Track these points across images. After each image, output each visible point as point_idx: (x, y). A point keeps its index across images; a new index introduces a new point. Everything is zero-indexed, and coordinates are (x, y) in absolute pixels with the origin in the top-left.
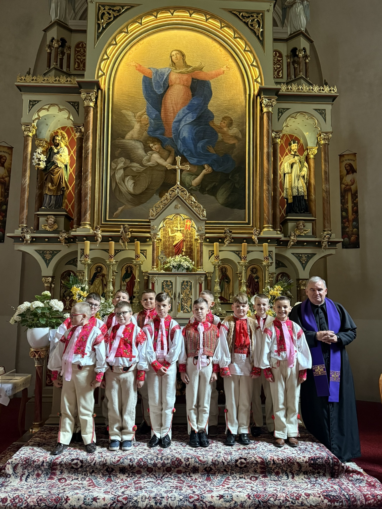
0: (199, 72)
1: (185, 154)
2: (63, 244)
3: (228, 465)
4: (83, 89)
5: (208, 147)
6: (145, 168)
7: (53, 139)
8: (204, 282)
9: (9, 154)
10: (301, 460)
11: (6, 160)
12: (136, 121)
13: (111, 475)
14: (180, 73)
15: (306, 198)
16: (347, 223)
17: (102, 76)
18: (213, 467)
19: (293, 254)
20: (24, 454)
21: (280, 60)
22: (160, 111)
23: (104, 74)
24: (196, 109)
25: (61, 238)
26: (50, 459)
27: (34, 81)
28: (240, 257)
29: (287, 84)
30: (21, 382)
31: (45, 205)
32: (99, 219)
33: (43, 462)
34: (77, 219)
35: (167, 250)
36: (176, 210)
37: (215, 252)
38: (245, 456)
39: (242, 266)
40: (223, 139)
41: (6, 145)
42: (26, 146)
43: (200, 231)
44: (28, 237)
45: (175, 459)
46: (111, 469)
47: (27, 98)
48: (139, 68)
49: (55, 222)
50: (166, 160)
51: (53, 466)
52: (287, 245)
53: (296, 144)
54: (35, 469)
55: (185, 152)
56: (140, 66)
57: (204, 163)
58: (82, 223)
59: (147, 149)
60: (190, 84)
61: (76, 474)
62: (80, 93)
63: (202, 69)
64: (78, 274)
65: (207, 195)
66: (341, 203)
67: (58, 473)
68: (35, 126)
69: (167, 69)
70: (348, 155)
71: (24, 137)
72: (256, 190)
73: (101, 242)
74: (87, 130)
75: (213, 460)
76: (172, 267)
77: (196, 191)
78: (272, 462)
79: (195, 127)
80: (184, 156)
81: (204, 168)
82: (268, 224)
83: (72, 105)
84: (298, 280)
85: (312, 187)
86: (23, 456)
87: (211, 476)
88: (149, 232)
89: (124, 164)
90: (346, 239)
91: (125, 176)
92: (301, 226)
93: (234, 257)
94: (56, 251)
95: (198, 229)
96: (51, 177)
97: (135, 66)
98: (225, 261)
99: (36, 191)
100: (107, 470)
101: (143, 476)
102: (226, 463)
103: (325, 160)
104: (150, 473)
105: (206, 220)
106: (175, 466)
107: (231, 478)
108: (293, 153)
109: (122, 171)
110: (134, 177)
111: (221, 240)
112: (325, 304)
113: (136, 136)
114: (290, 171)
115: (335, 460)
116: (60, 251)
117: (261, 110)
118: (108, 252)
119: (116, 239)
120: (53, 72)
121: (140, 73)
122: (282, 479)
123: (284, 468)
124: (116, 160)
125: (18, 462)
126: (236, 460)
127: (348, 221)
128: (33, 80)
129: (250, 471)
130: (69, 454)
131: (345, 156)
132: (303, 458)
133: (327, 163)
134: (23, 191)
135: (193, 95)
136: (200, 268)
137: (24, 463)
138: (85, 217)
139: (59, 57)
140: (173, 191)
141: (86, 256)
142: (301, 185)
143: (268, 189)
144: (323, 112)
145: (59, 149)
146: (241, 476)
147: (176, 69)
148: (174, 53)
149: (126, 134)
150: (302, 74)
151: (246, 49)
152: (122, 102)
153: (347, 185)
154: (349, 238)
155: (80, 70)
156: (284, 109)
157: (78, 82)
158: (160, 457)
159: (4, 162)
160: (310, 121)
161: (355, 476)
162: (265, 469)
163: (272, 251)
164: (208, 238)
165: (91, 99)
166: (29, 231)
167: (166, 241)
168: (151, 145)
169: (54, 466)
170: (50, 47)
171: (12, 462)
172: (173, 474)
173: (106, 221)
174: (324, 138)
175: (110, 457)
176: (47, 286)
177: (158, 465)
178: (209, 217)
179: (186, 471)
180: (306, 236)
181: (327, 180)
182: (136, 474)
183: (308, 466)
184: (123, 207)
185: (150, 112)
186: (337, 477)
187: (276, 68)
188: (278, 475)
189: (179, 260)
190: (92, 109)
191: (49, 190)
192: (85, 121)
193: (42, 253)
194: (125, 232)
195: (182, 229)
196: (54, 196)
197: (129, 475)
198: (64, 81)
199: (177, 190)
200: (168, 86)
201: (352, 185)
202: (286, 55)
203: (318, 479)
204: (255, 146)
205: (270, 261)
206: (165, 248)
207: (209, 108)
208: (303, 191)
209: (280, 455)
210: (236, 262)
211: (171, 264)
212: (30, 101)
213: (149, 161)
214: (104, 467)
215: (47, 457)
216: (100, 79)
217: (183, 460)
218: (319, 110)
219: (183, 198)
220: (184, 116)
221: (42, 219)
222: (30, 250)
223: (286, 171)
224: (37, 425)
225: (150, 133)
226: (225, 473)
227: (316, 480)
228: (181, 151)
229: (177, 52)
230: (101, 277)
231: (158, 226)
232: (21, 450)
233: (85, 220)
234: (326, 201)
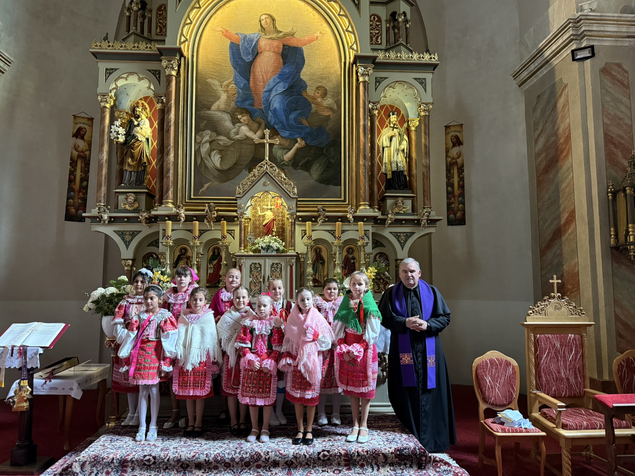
0: (290, 38)
1: (276, 127)
2: (144, 224)
3: (310, 457)
4: (165, 56)
5: (301, 118)
6: (233, 142)
7: (134, 110)
8: (295, 264)
9: (90, 126)
10: (387, 451)
11: (85, 132)
12: (222, 90)
13: (186, 472)
14: (270, 39)
15: (406, 173)
16: (453, 199)
17: (184, 42)
18: (294, 461)
19: (391, 233)
20: (93, 451)
21: (379, 25)
22: (248, 80)
23: (187, 40)
24: (288, 78)
25: (140, 217)
26: (121, 456)
27: (111, 48)
28: (335, 237)
29: (386, 50)
30: (97, 373)
31: (125, 182)
32: (183, 197)
33: (113, 459)
34: (159, 196)
35: (258, 230)
36: (265, 187)
37: (307, 232)
38: (328, 448)
39: (336, 246)
40: (316, 111)
41: (86, 116)
42: (103, 119)
43: (291, 209)
44: (105, 217)
45: (254, 453)
46: (186, 466)
47: (103, 66)
48: (226, 34)
49: (135, 201)
50: (255, 133)
51: (123, 464)
52: (384, 224)
53: (395, 116)
54: (104, 466)
55: (276, 124)
56: (227, 31)
57: (297, 136)
58: (164, 201)
59: (235, 121)
60: (281, 50)
61: (149, 471)
62: (161, 61)
63: (294, 34)
64: (160, 256)
65: (300, 170)
66: (447, 178)
67: (129, 470)
68: (113, 96)
69: (256, 35)
70: (454, 126)
71: (101, 108)
72: (352, 165)
73: (185, 221)
74: (169, 100)
75: (294, 453)
76: (260, 248)
77: (288, 166)
78: (356, 454)
79: (286, 98)
80: (275, 128)
81: (297, 142)
82: (365, 201)
83: (152, 73)
84: (397, 260)
85: (414, 161)
86: (93, 453)
87: (292, 470)
88: (236, 211)
89: (210, 137)
90: (452, 216)
91: (211, 150)
92: (400, 203)
93: (328, 237)
94: (136, 231)
95: (289, 208)
96: (131, 151)
97: (221, 31)
98: (317, 241)
99: (115, 167)
100: (181, 466)
101: (220, 472)
102: (308, 456)
103: (425, 134)
104: (227, 468)
105: (297, 198)
106: (254, 461)
107: (313, 471)
108: (392, 125)
109: (208, 145)
110: (220, 152)
111: (314, 219)
112: (418, 286)
113: (222, 106)
114: (388, 145)
115: (422, 451)
116: (140, 231)
117: (357, 79)
118: (192, 233)
119: (201, 219)
120: (133, 37)
121: (227, 39)
122: (367, 471)
123: (369, 460)
124: (201, 132)
125: (86, 459)
126: (318, 453)
127: (454, 196)
128: (109, 46)
129: (333, 463)
130: (142, 450)
131: (451, 127)
132: (389, 449)
133: (427, 136)
134: (100, 166)
135: (284, 63)
136: (291, 249)
137: (93, 460)
138: (167, 194)
139: (139, 21)
140: (261, 167)
141: (168, 237)
142: (400, 160)
143: (365, 164)
144: (423, 81)
145: (139, 122)
146: (324, 469)
147: (266, 35)
148: (263, 17)
149: (211, 105)
150: (402, 41)
151: (341, 13)
152: (207, 70)
153: (453, 159)
154: (455, 215)
155: (162, 35)
156: (381, 78)
157: (159, 49)
158: (238, 451)
159: (84, 135)
160: (410, 91)
161: (444, 467)
162: (349, 462)
163: (368, 230)
164: (301, 217)
165: (172, 67)
166: (107, 210)
167: (256, 220)
168: (239, 117)
169: (125, 463)
170: (129, 9)
171: (79, 459)
172: (252, 469)
173: (190, 198)
174: (424, 110)
175: (185, 453)
176: (127, 270)
177: (236, 460)
178: (300, 195)
179: (265, 466)
180: (405, 214)
181: (427, 154)
182: (213, 470)
183: (394, 457)
184: (209, 183)
185: (238, 80)
186: (424, 468)
187: (374, 34)
188: (363, 468)
189: (268, 241)
190: (174, 78)
191: (129, 165)
192: (166, 92)
193: (121, 234)
194: (210, 210)
195: (273, 207)
196: (135, 172)
197: (205, 470)
198: (143, 48)
199: (266, 165)
200: (258, 53)
201: (458, 158)
202: (385, 19)
203: (404, 470)
204: (351, 119)
205: (366, 240)
206: (255, 227)
207: (301, 77)
208: (402, 166)
209: (366, 447)
210: (330, 242)
211: (260, 245)
212: (107, 69)
213: (237, 133)
214: (178, 464)
215: (117, 454)
216: (182, 46)
217: (262, 454)
218: (419, 79)
219: (272, 174)
220: (275, 86)
221: (121, 198)
222: (109, 230)
223: (385, 145)
224: (113, 418)
225: (238, 104)
226: (307, 466)
227: (402, 472)
228: (272, 123)
229: (267, 16)
230: (186, 260)
231: (245, 205)
232: (91, 447)
233: (167, 198)
234: (426, 177)
